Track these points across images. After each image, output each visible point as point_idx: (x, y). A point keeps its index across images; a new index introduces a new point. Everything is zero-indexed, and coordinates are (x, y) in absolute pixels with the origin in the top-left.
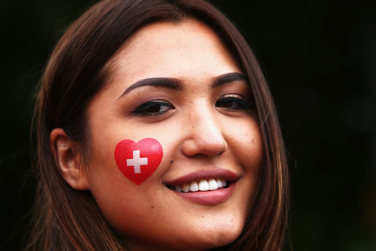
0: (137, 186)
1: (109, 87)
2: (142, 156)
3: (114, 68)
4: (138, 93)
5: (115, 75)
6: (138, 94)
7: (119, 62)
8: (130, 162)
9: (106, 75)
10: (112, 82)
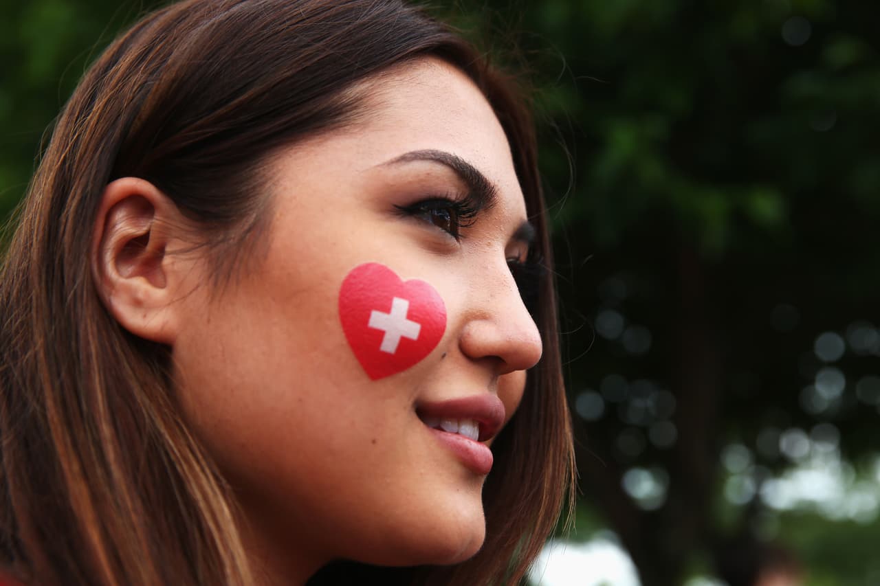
0: (365, 380)
1: (356, 133)
2: (410, 316)
3: (377, 99)
4: (429, 172)
5: (376, 114)
6: (428, 174)
7: (387, 93)
8: (377, 320)
9: (354, 105)
10: (365, 125)
